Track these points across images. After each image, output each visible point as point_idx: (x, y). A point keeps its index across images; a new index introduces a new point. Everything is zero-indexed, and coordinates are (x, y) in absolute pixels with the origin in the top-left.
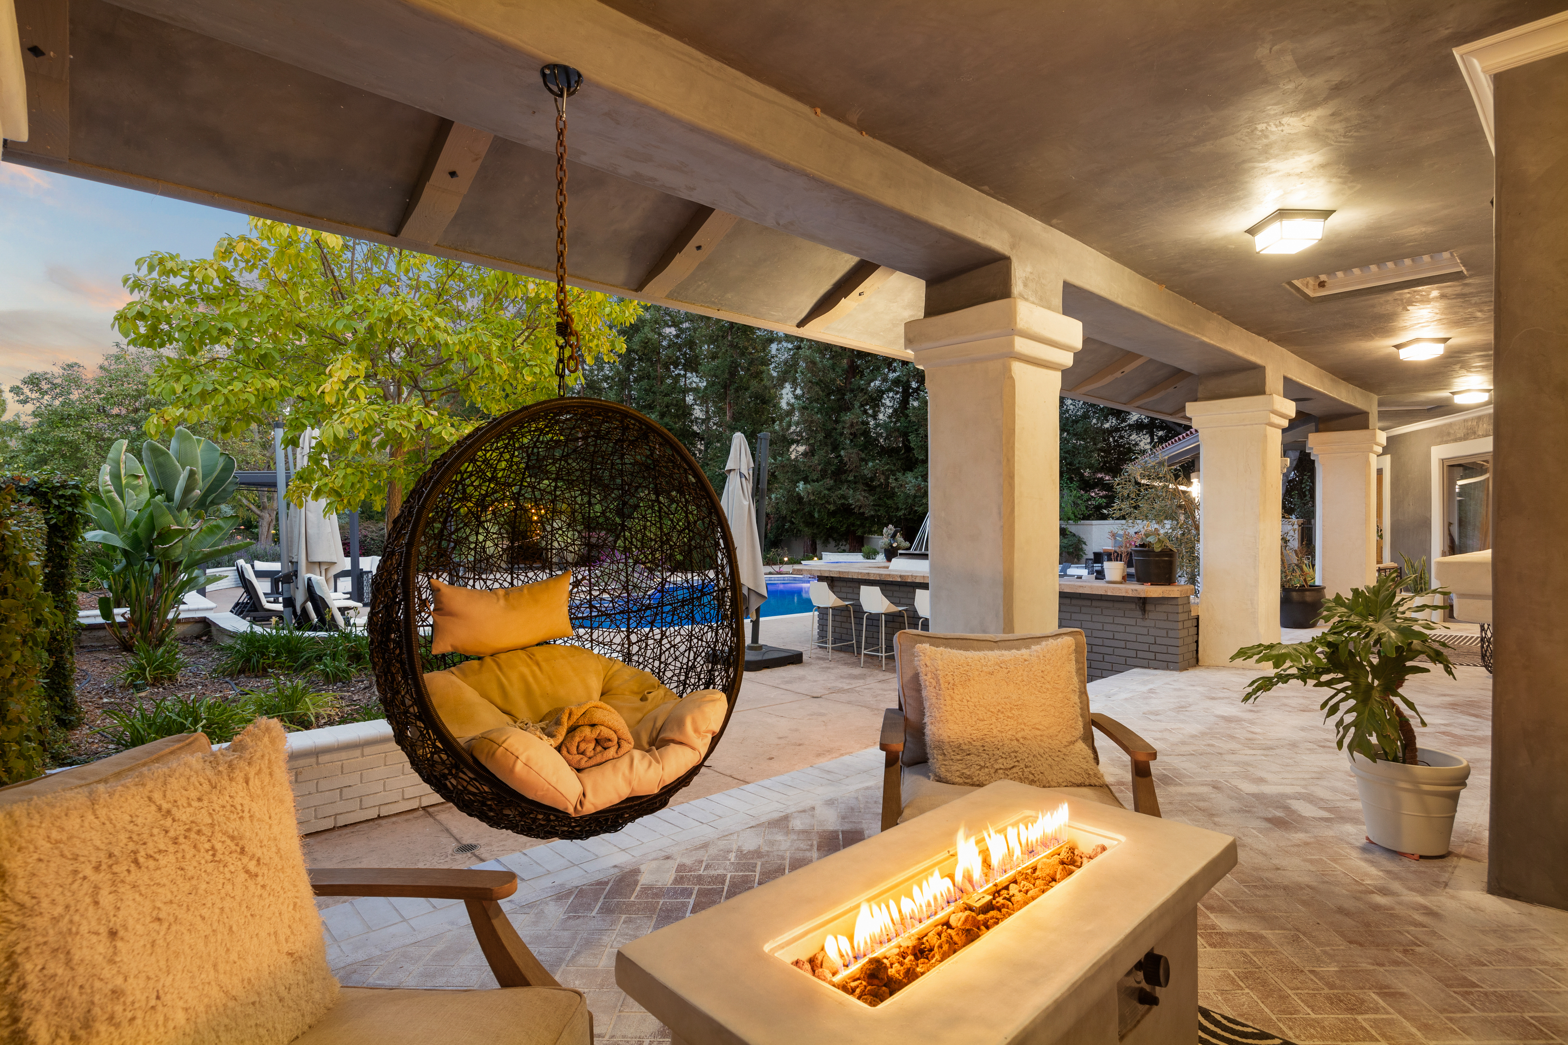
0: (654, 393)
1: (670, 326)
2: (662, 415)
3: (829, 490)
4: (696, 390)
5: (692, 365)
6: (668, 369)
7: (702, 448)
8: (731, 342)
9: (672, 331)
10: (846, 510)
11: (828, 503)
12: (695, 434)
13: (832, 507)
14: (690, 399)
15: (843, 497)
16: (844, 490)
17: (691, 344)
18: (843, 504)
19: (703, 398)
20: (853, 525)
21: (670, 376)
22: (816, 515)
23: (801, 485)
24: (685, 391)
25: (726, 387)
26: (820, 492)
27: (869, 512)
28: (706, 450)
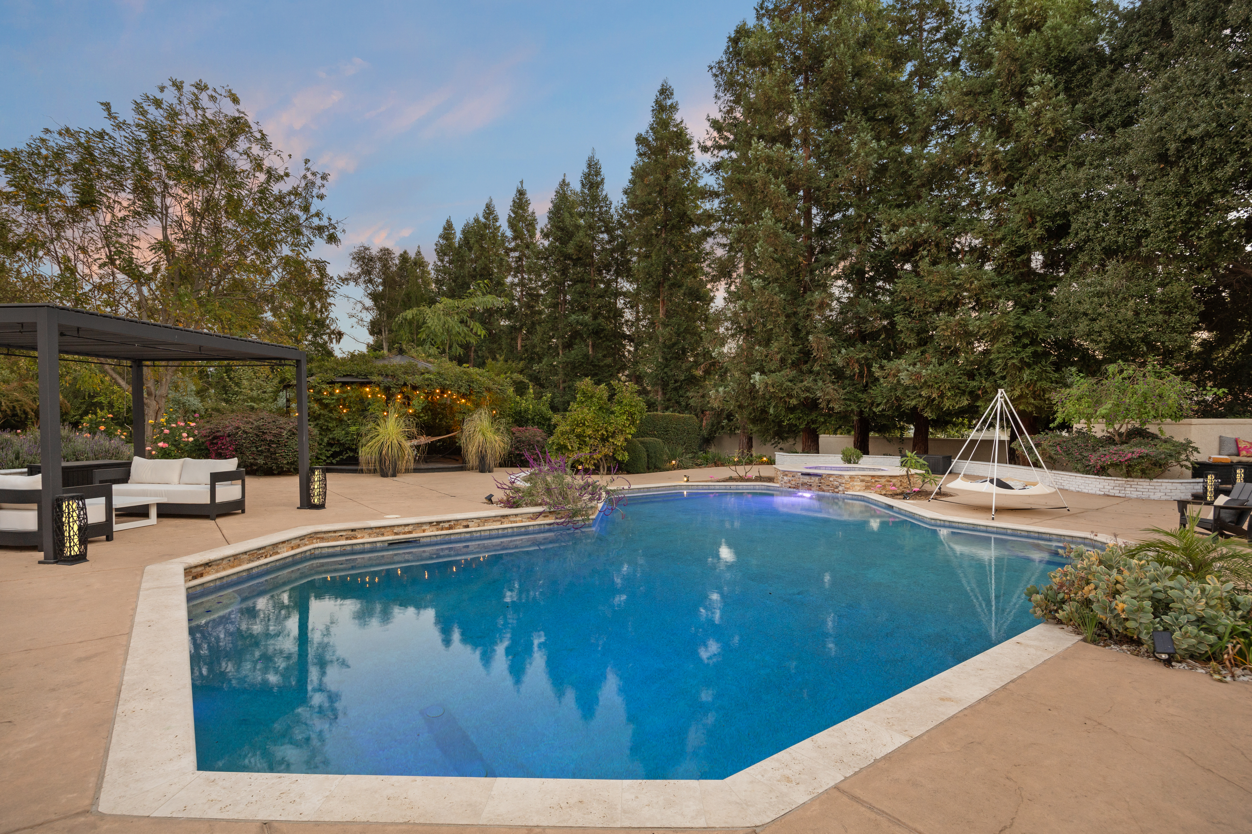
0: (588, 295)
1: (602, 232)
2: (595, 317)
3: (791, 381)
4: (625, 294)
5: (624, 270)
6: (600, 273)
7: (632, 349)
8: (665, 239)
9: (605, 236)
10: (811, 405)
11: (790, 396)
12: (625, 336)
13: (794, 402)
14: (620, 303)
15: (808, 390)
16: (808, 382)
17: (622, 248)
18: (806, 398)
19: (633, 301)
20: (814, 422)
21: (602, 281)
22: (771, 411)
23: (757, 376)
24: (617, 294)
25: (659, 285)
26: (781, 385)
27: (837, 407)
28: (636, 350)
